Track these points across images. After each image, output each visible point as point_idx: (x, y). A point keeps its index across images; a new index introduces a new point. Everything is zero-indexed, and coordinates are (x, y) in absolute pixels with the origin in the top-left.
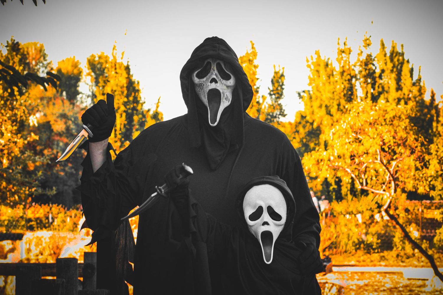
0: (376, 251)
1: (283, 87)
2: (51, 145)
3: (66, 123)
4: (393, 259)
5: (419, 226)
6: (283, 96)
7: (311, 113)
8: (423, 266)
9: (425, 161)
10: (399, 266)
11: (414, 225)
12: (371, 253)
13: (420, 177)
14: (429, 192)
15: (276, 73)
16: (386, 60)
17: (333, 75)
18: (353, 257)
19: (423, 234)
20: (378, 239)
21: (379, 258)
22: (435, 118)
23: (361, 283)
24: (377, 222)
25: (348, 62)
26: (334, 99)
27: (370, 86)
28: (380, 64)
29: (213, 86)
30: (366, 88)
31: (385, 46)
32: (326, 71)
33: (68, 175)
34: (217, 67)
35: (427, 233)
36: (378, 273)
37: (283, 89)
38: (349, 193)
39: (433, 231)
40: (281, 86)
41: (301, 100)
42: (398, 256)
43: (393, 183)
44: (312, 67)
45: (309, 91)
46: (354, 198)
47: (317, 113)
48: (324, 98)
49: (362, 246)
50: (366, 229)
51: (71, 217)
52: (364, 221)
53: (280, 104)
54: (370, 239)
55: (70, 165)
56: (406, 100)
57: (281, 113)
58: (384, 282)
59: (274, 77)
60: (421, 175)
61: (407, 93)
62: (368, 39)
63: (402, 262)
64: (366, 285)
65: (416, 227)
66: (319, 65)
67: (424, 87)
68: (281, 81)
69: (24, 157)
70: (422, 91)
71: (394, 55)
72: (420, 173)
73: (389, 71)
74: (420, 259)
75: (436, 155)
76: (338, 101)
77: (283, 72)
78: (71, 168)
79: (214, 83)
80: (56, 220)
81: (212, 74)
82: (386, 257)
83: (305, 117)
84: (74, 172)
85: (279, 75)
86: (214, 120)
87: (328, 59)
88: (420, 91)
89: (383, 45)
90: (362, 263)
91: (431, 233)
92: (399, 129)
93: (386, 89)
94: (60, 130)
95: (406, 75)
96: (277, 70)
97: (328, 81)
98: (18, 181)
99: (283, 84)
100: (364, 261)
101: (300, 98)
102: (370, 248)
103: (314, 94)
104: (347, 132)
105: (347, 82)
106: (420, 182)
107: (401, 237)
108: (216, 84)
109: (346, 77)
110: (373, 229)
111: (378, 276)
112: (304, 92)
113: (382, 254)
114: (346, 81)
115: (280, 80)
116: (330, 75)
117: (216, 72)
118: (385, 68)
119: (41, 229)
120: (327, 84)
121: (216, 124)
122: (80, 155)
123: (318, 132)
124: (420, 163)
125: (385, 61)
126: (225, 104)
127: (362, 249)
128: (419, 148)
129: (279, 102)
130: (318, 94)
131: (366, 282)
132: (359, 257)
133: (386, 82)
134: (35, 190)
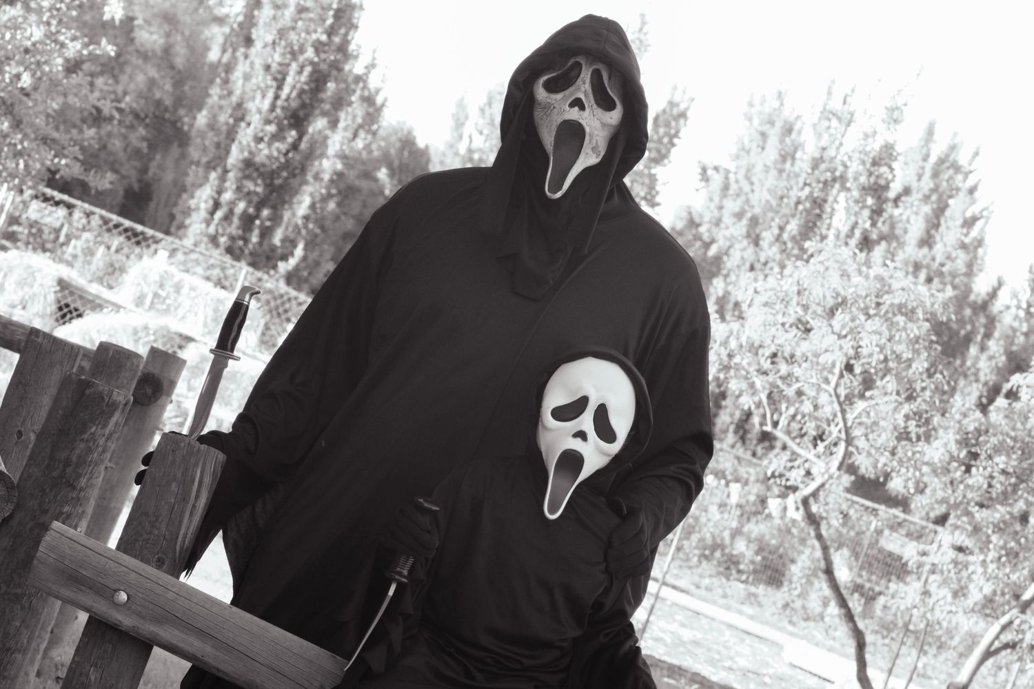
0: (744, 577)
1: (676, 141)
2: (116, 72)
3: (168, 35)
4: (773, 609)
5: (857, 559)
6: (666, 161)
7: (714, 221)
8: (831, 650)
9: (931, 427)
10: (781, 629)
11: (845, 552)
12: (732, 578)
13: (906, 455)
14: (913, 495)
15: (672, 104)
16: (923, 168)
17: (793, 158)
18: (688, 572)
19: (859, 581)
20: (757, 553)
21: (743, 594)
22: (979, 338)
23: (687, 635)
24: (769, 516)
25: (837, 142)
26: (778, 212)
27: (866, 213)
28: (907, 172)
29: (574, 114)
30: (856, 214)
31: (935, 137)
32: (782, 141)
33: (129, 150)
34: (591, 79)
35: (869, 580)
36: (730, 626)
37: (673, 145)
38: (732, 428)
39: (883, 582)
40: (672, 137)
41: (703, 184)
42: (786, 605)
43: (842, 445)
44: (756, 122)
45: (727, 172)
46: (739, 445)
47: (727, 228)
48: (754, 198)
49: (718, 554)
50: (739, 522)
51: (109, 248)
52: (743, 501)
53: (654, 175)
54: (741, 547)
55: (142, 131)
56: (932, 274)
57: (649, 197)
58: (736, 652)
59: (664, 111)
60: (910, 454)
61: (939, 259)
62: (897, 108)
63: (790, 622)
64: (696, 643)
65: (850, 558)
66: (771, 123)
67: (982, 259)
68: (677, 125)
69: (68, 83)
70: (975, 269)
71: (947, 164)
72: (908, 447)
73: (920, 196)
74: (831, 632)
75: (959, 422)
76: (784, 220)
77: (687, 109)
78: (144, 139)
79: (576, 108)
80: (73, 242)
81: (578, 89)
82: (761, 599)
83: (698, 225)
84: (145, 151)
85: (675, 112)
86: (557, 186)
87: (798, 117)
88: (970, 265)
89: (930, 133)
90: (703, 592)
91: (877, 583)
92: (900, 336)
93: (898, 232)
94: (148, 46)
95: (952, 219)
96: (677, 99)
97: (779, 166)
98: (36, 130)
99: (676, 135)
100: (708, 589)
101: (701, 180)
102: (732, 567)
103: (737, 181)
104: (787, 299)
105: (821, 185)
106: (901, 466)
107: (810, 569)
108: (581, 112)
109: (821, 173)
110: (755, 528)
111: (728, 633)
112: (716, 169)
113: (753, 589)
114: (819, 182)
115: (673, 124)
116: (788, 156)
117: (588, 86)
118: (914, 185)
119: (34, 249)
120: (773, 173)
121: (559, 195)
122: (172, 119)
123: (714, 269)
124: (918, 426)
125: (921, 171)
126: (588, 159)
127: (715, 562)
128: (928, 393)
129: (653, 171)
130: (746, 187)
131: (699, 636)
132: (701, 576)
133: (904, 217)
134: (67, 165)
